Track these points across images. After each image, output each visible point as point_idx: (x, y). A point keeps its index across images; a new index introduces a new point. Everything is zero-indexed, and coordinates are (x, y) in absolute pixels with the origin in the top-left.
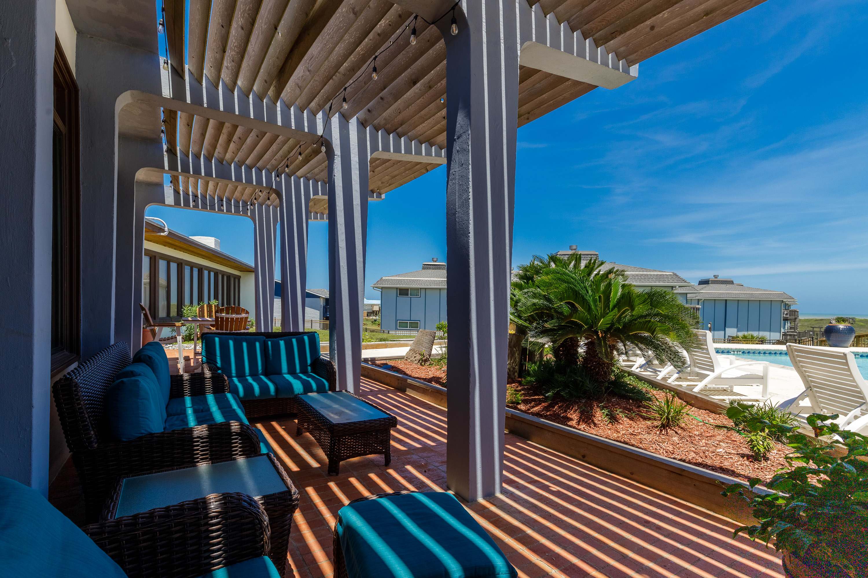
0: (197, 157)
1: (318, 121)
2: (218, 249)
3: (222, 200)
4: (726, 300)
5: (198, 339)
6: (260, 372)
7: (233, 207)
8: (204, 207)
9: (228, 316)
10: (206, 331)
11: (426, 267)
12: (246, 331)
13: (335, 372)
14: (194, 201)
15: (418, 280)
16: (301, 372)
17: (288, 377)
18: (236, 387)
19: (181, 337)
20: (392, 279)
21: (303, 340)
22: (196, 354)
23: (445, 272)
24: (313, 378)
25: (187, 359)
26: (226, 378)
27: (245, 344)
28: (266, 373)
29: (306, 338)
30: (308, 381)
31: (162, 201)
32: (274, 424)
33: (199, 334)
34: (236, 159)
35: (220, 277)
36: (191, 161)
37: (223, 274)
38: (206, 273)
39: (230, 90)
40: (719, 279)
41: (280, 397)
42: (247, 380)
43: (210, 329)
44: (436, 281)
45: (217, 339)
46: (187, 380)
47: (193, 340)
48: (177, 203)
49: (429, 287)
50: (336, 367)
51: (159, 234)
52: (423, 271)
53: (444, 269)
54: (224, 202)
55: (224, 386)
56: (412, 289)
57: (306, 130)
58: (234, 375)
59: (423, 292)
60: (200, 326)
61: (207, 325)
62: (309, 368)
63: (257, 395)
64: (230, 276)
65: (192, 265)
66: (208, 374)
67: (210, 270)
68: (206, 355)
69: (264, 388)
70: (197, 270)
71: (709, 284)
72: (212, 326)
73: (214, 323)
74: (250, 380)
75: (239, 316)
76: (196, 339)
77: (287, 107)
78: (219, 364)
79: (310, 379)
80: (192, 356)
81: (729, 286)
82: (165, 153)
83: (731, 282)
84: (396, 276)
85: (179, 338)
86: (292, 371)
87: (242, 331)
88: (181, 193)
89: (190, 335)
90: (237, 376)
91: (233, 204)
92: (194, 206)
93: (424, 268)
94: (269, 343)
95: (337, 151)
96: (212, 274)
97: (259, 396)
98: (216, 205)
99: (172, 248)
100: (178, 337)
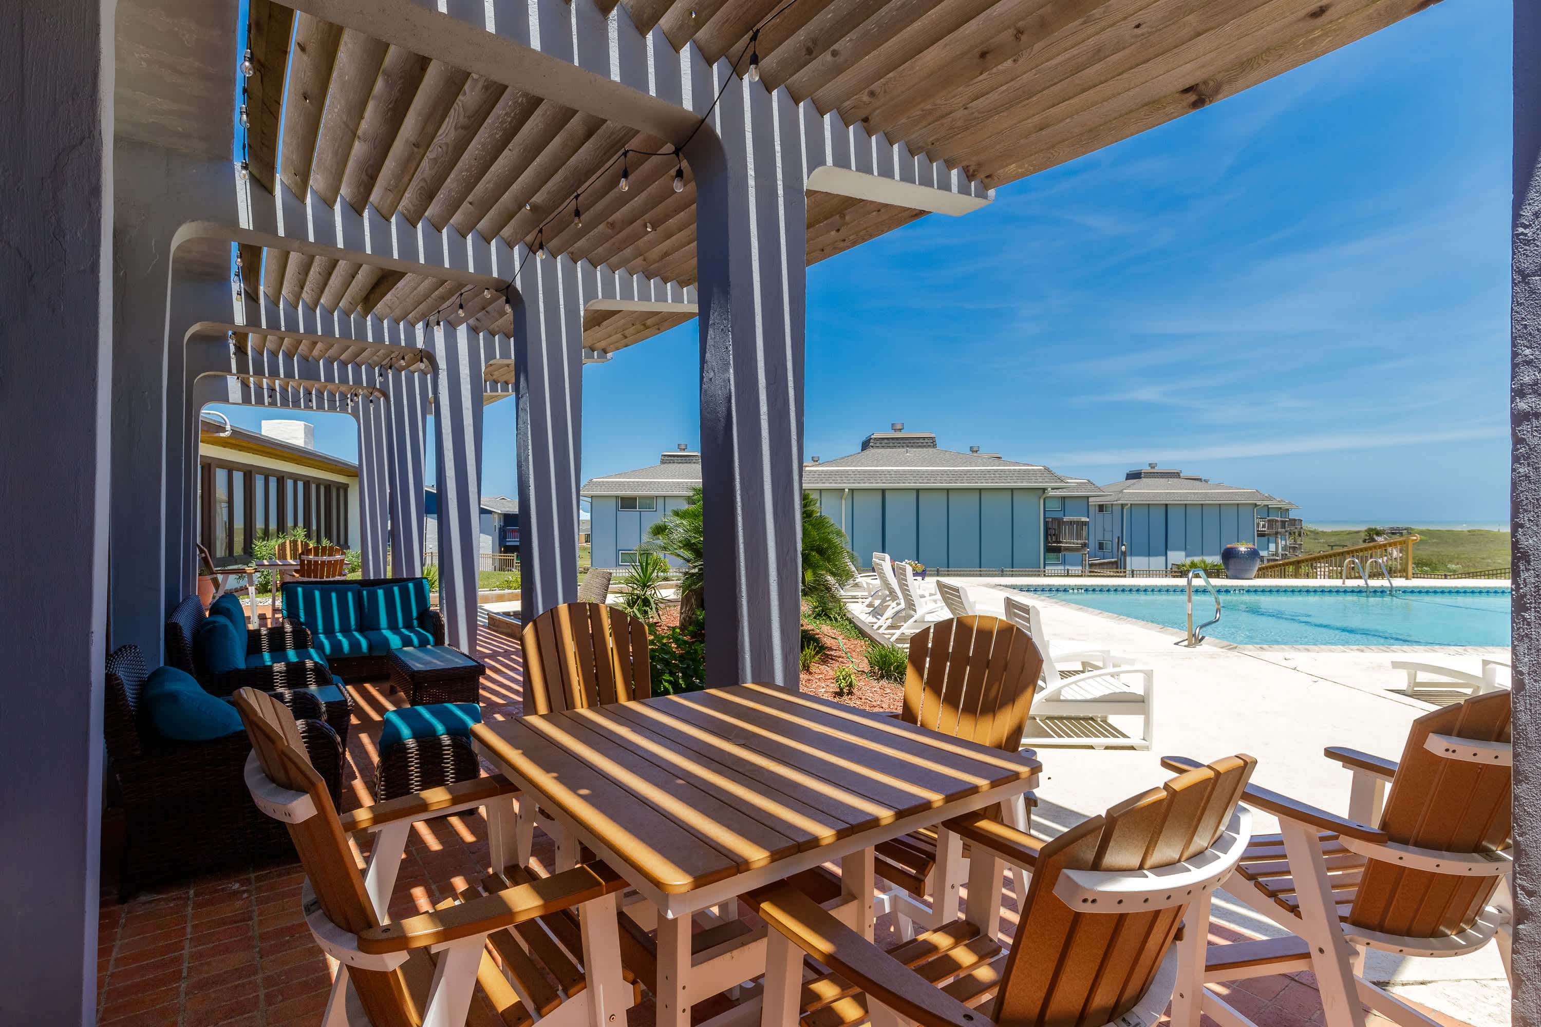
0: (274, 355)
1: (417, 331)
2: (310, 447)
3: (310, 394)
4: (1166, 505)
5: (277, 590)
6: (353, 627)
7: (326, 401)
8: (285, 403)
9: (316, 558)
10: (288, 579)
11: (667, 459)
12: (342, 578)
13: (443, 626)
14: (270, 397)
15: (651, 482)
16: (405, 627)
17: (387, 633)
18: (322, 644)
19: (253, 588)
20: (607, 482)
21: (408, 588)
22: (275, 610)
23: (699, 467)
24: (417, 634)
25: (262, 617)
26: (309, 632)
27: (334, 595)
28: (361, 629)
29: (411, 585)
30: (410, 637)
31: (225, 399)
32: (368, 686)
33: (278, 582)
34: (327, 355)
35: (313, 487)
36: (265, 359)
37: (319, 482)
38: (290, 483)
39: (310, 310)
40: (1156, 470)
41: (375, 654)
42: (336, 637)
43: (294, 576)
44: (682, 483)
45: (300, 590)
46: (265, 635)
47: (270, 591)
48: (246, 400)
49: (670, 493)
50: (445, 619)
51: (217, 435)
52: (662, 466)
53: (697, 463)
54: (314, 396)
55: (306, 641)
56: (641, 497)
57: (403, 344)
58: (321, 631)
59: (660, 501)
60: (282, 573)
61: (291, 570)
62: (415, 622)
63: (346, 652)
64: (330, 485)
65: (267, 473)
66: (288, 628)
67: (296, 478)
68: (287, 608)
69: (355, 645)
70: (275, 479)
71: (1141, 478)
72: (296, 571)
73: (298, 568)
74: (339, 636)
75: (331, 558)
76: (274, 590)
77: (379, 321)
78: (302, 619)
79: (412, 635)
80: (269, 615)
81: (1172, 481)
82: (233, 356)
83: (1176, 475)
84: (616, 476)
85: (252, 590)
86: (393, 627)
87: (337, 578)
88: (252, 386)
89: (267, 583)
90: (324, 633)
91: (326, 398)
92: (270, 404)
93: (663, 462)
94: (365, 592)
95: (442, 364)
96: (300, 485)
97: (348, 654)
98: (302, 401)
99: (235, 449)
100: (250, 588)
